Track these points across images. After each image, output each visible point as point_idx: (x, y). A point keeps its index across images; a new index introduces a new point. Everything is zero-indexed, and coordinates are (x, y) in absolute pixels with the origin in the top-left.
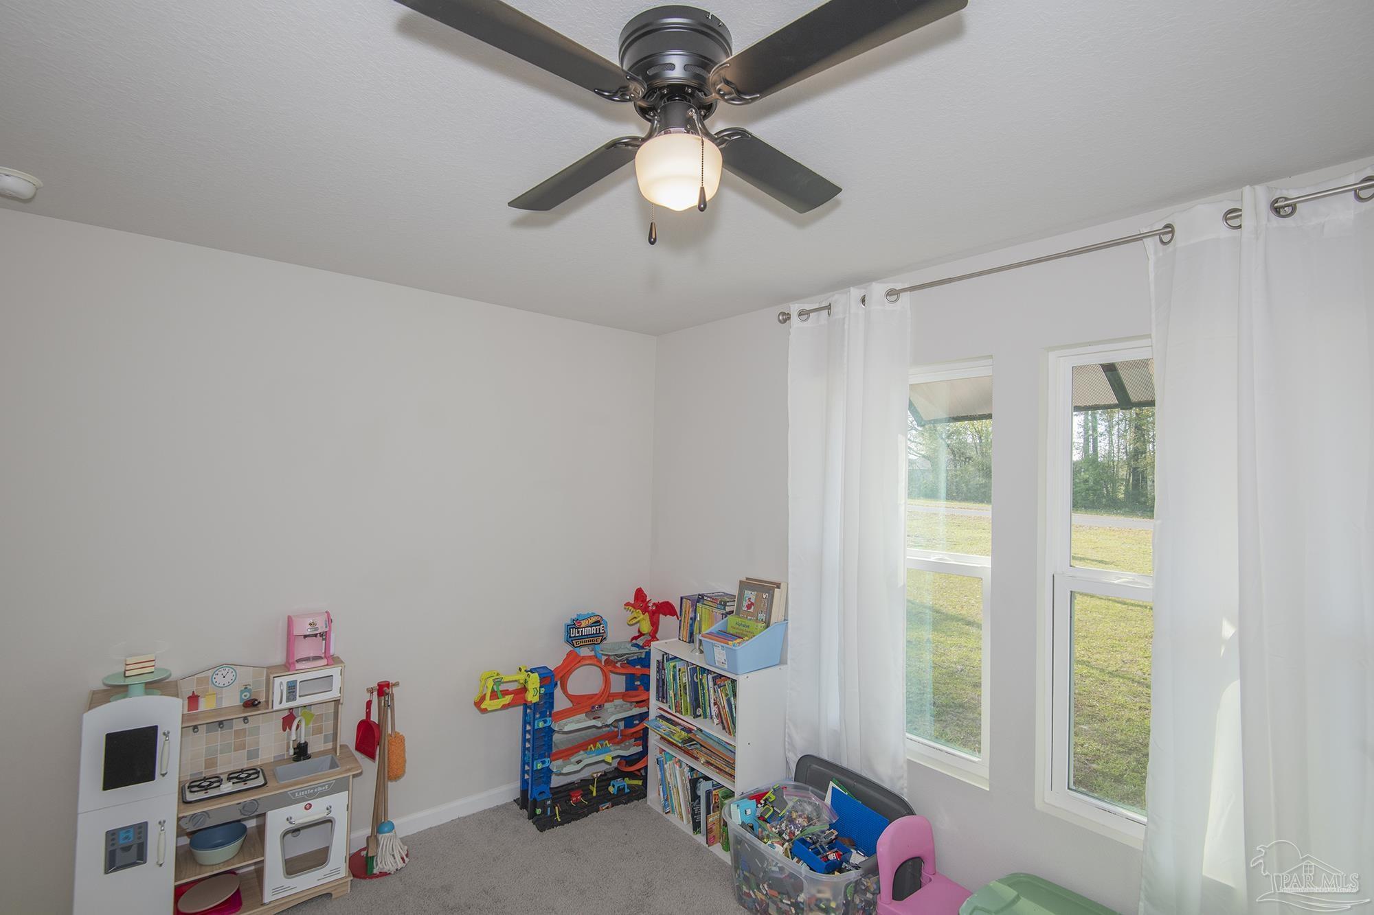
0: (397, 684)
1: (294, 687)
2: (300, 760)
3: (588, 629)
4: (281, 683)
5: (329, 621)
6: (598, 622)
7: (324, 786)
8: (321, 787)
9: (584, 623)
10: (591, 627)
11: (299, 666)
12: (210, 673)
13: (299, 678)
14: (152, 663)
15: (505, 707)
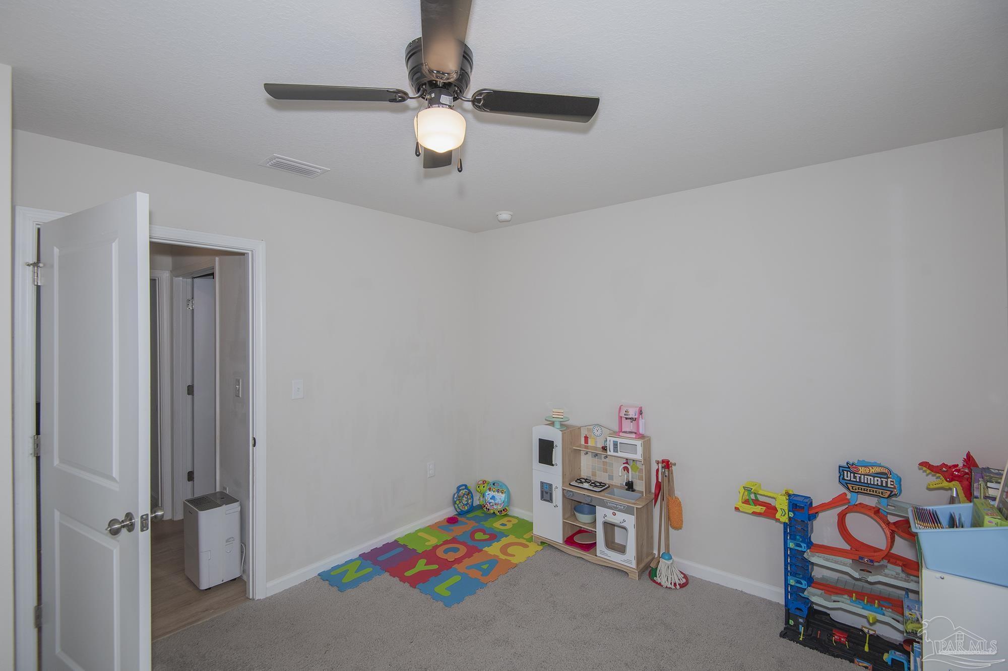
0: (675, 464)
1: (617, 445)
2: (629, 491)
3: (869, 477)
4: (610, 440)
5: (641, 413)
6: (885, 474)
7: (622, 506)
8: (620, 506)
9: (862, 470)
10: (874, 477)
11: (621, 434)
12: (592, 427)
13: (619, 440)
14: (562, 414)
15: (754, 513)
